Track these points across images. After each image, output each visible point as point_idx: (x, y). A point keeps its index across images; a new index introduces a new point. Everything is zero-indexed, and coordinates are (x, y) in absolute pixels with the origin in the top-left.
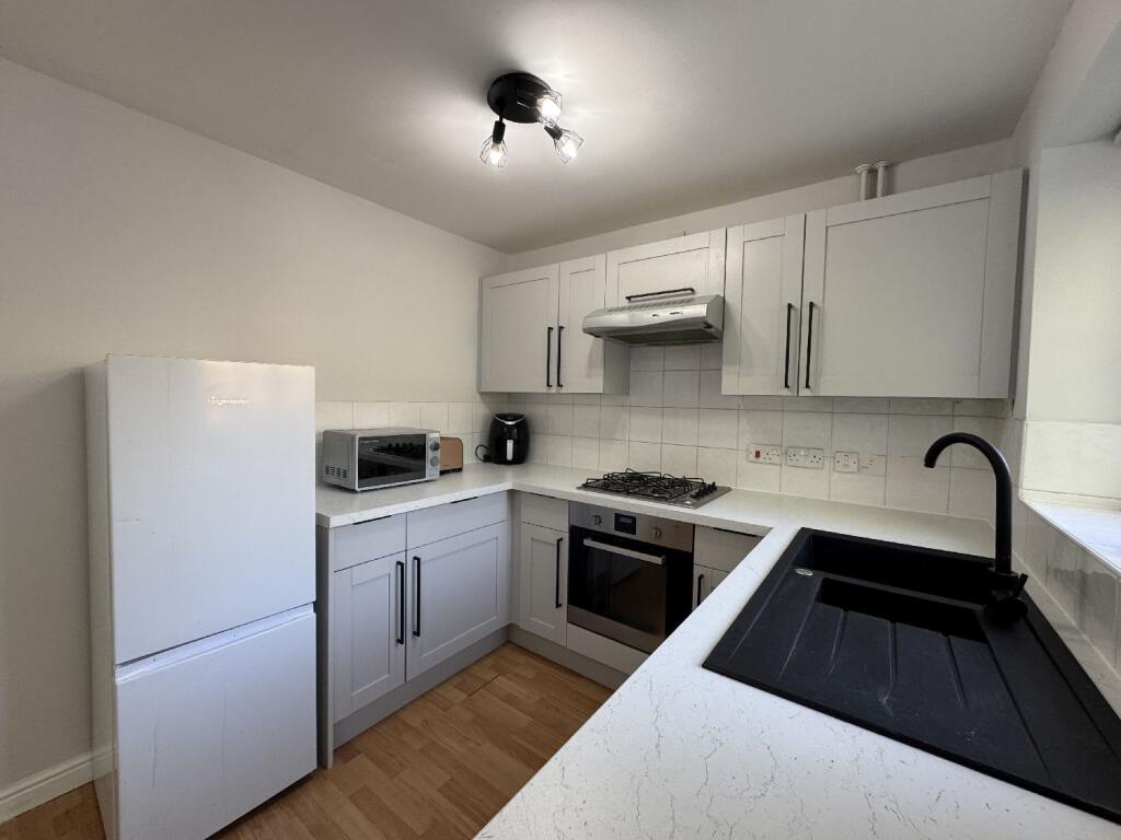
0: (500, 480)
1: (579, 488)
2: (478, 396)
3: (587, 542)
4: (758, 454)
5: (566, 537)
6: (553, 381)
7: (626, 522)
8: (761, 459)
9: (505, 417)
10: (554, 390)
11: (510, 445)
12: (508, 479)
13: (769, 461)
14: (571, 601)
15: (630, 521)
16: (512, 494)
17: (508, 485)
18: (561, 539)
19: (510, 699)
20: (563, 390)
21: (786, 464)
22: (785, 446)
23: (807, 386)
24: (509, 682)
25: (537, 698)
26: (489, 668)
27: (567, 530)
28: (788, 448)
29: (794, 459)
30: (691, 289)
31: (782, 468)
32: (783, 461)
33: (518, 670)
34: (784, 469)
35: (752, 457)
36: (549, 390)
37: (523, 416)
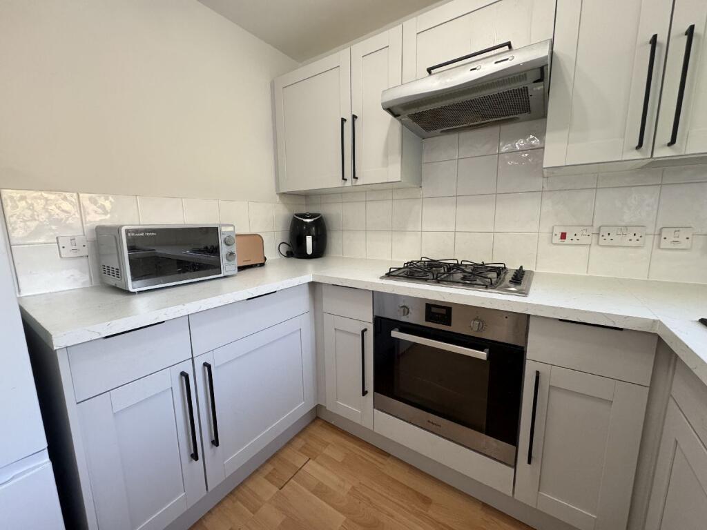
0: (302, 272)
1: (382, 278)
3: (395, 334)
4: (563, 236)
5: (371, 328)
6: (348, 174)
7: (439, 313)
8: (567, 241)
9: (304, 216)
10: (348, 184)
11: (309, 239)
12: (310, 272)
13: (575, 242)
14: (376, 389)
15: (444, 311)
16: (313, 286)
17: (309, 278)
18: (366, 330)
19: (320, 491)
20: (359, 182)
21: (598, 243)
22: (596, 225)
23: (673, 141)
24: (319, 468)
25: (348, 487)
26: (300, 450)
27: (371, 320)
28: (600, 227)
29: (608, 238)
30: (509, 44)
31: (592, 248)
32: (594, 240)
33: (327, 451)
34: (595, 249)
35: (557, 239)
36: (344, 183)
37: (319, 215)
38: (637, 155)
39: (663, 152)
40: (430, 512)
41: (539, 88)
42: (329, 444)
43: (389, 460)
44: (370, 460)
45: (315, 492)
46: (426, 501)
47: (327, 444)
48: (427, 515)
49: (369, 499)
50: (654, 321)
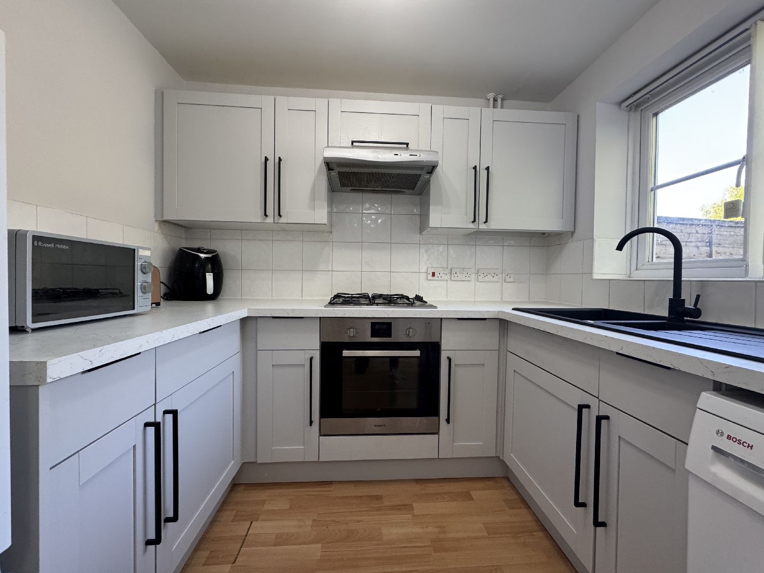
1: (325, 307)
2: (156, 226)
3: (346, 353)
4: (433, 274)
5: (317, 354)
7: (382, 328)
8: (435, 278)
9: (199, 250)
10: (270, 220)
11: (209, 276)
13: (440, 278)
14: (324, 414)
15: (385, 327)
18: (313, 358)
19: (282, 540)
20: (282, 220)
21: (451, 279)
22: (449, 268)
23: (486, 222)
24: (268, 524)
25: (309, 522)
26: (233, 521)
27: (318, 347)
28: (451, 269)
29: (456, 275)
30: (407, 144)
31: (448, 281)
32: (449, 277)
33: (267, 507)
34: (450, 283)
35: (430, 277)
36: (264, 220)
37: (214, 251)
38: (472, 226)
39: (483, 227)
40: (386, 504)
41: (427, 177)
42: (265, 500)
43: (333, 487)
44: (318, 493)
45: (276, 544)
46: (379, 498)
47: (263, 502)
48: (384, 506)
49: (334, 521)
50: (499, 311)
